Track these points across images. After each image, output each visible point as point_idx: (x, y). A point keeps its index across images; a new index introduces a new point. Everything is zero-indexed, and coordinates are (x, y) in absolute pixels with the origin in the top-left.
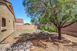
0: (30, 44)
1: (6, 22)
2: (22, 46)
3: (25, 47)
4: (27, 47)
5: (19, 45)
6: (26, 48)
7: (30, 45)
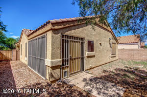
0: (117, 91)
1: (94, 45)
2: (101, 86)
3: (104, 89)
4: (107, 92)
5: (100, 82)
6: (103, 93)
7: (114, 93)
